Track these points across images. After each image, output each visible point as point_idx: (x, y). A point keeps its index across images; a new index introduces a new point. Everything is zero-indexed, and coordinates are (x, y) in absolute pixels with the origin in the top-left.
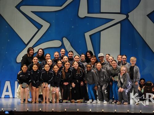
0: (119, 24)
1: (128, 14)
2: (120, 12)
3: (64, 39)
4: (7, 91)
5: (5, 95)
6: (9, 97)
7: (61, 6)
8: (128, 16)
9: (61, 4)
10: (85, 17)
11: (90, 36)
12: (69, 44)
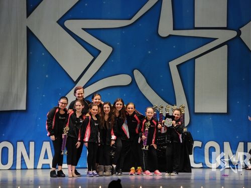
0: (226, 47)
1: (240, 29)
2: (226, 26)
3: (136, 72)
4: (46, 157)
5: (43, 164)
6: (48, 167)
7: (130, 19)
8: (239, 33)
9: (129, 15)
10: (170, 35)
11: (178, 66)
12: (144, 80)
